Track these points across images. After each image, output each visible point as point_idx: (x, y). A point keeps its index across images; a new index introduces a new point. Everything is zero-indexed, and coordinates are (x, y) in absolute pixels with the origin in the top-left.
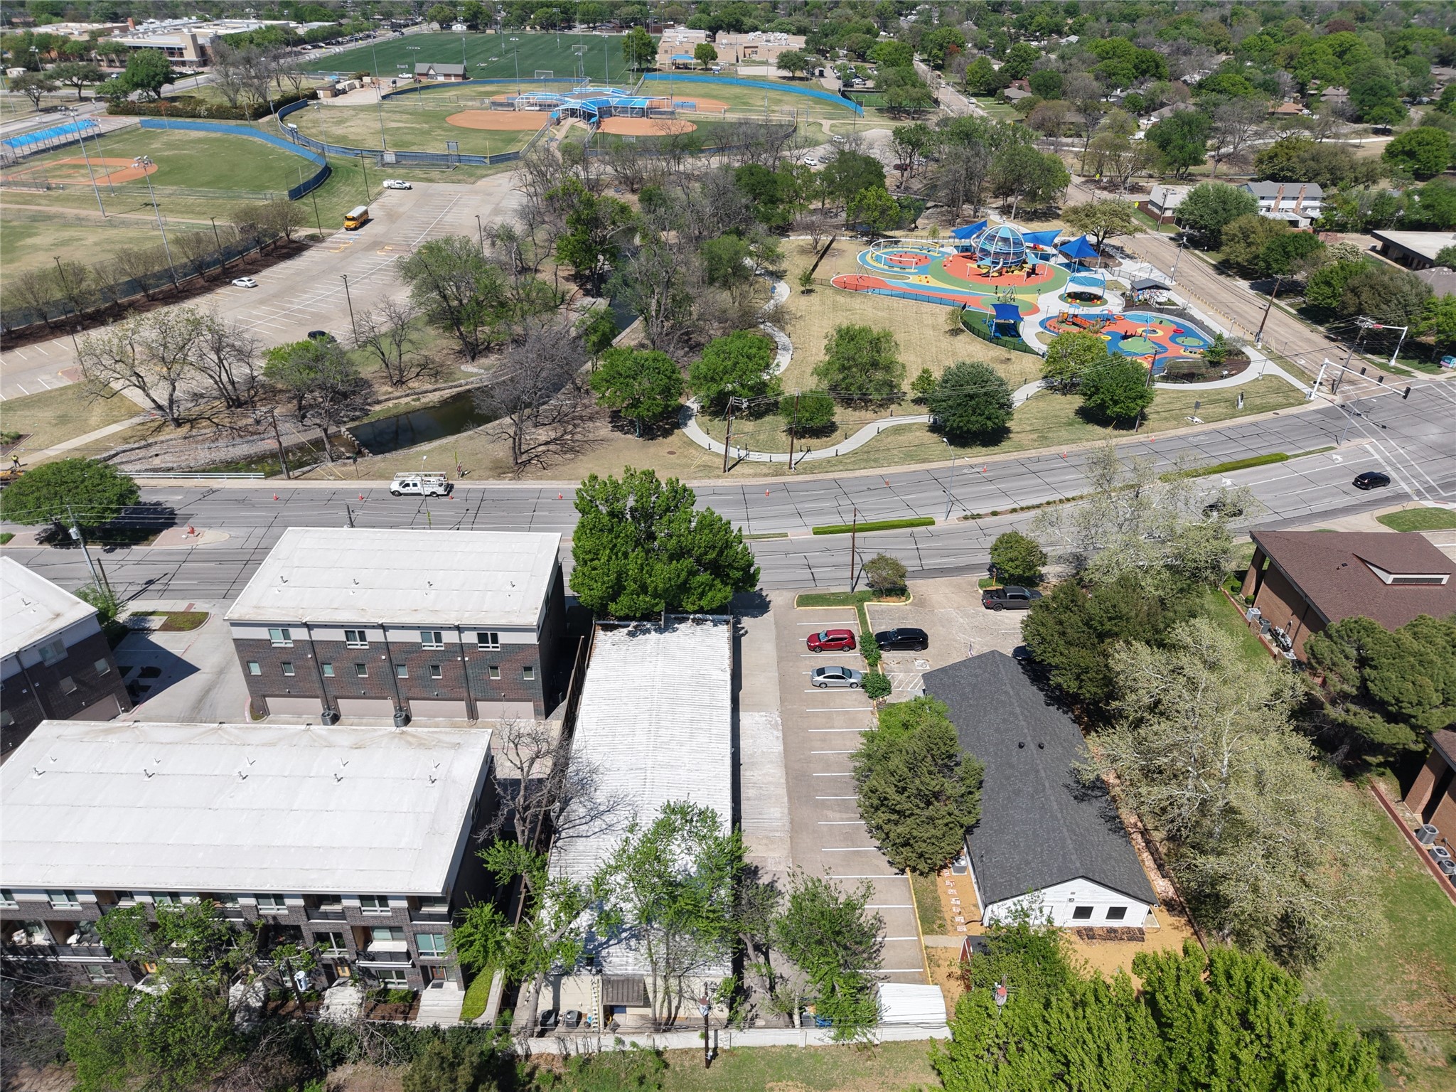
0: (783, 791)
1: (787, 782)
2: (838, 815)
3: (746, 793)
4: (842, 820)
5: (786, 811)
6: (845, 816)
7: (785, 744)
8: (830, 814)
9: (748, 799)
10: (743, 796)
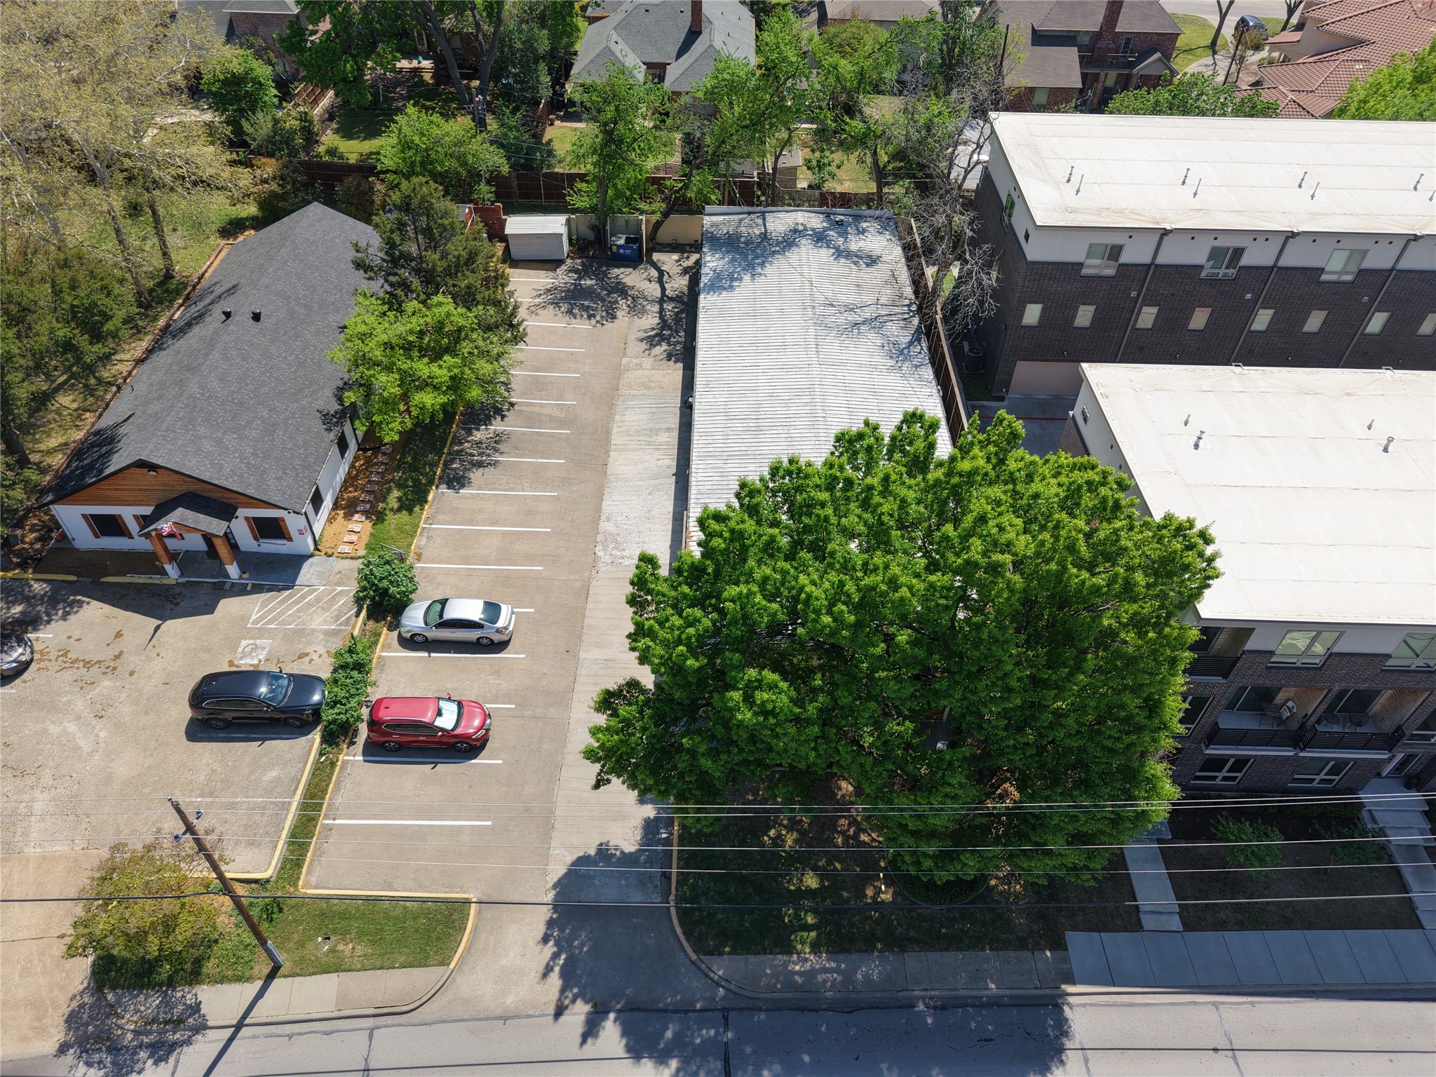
0: (617, 439)
1: (607, 453)
2: (546, 411)
3: (670, 439)
4: (542, 405)
5: (617, 417)
6: (537, 409)
7: (598, 510)
8: (556, 413)
9: (668, 430)
10: (676, 434)
